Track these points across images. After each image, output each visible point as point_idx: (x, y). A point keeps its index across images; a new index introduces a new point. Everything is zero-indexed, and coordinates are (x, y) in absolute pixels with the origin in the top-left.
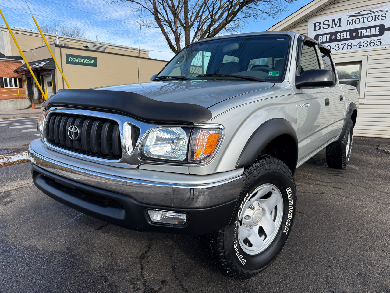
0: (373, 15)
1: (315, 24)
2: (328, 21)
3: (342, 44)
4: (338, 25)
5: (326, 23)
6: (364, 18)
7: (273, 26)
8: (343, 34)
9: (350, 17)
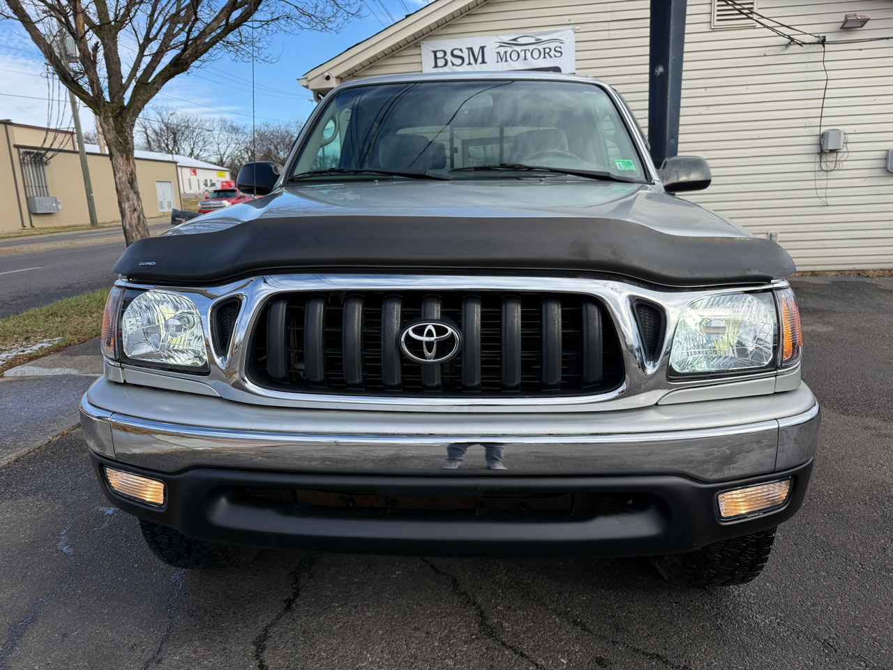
0: (541, 47)
1: (435, 52)
2: (461, 50)
4: (480, 60)
5: (456, 53)
6: (525, 50)
9: (501, 46)
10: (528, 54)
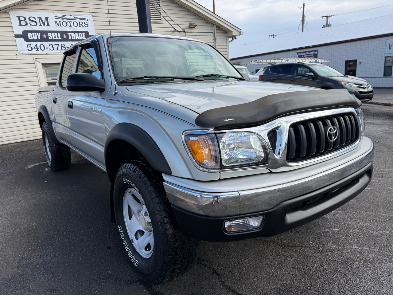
0: (78, 21)
1: (19, 18)
3: (55, 45)
4: (46, 24)
5: (32, 19)
6: (70, 22)
8: (55, 35)
9: (57, 18)
10: (72, 24)
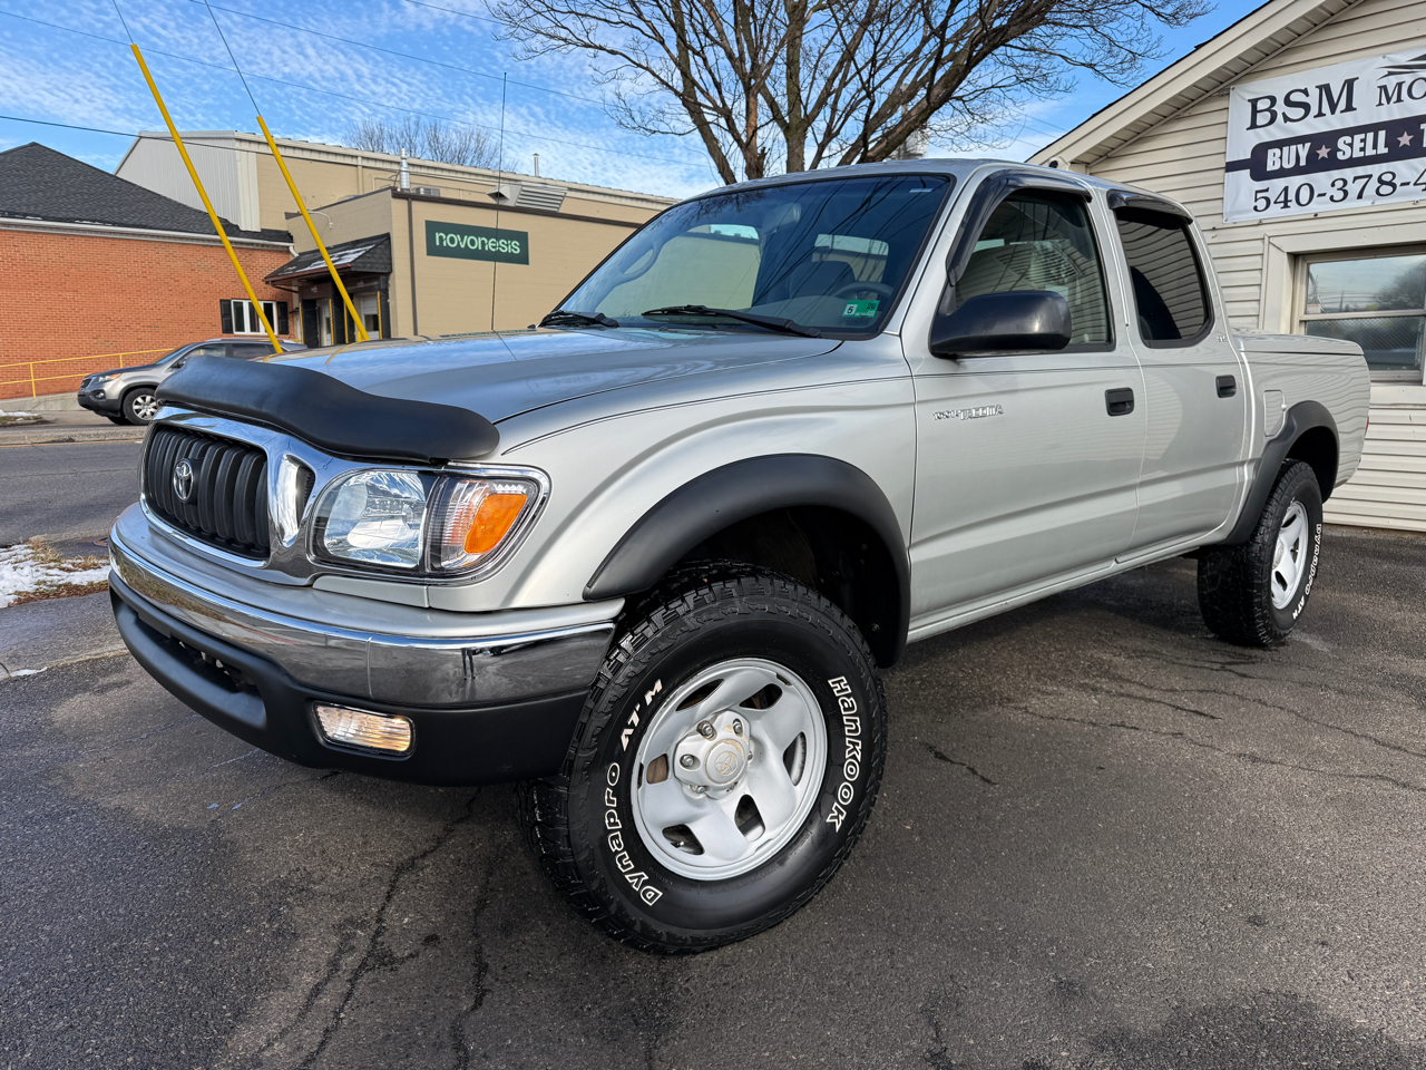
1: (1254, 102)
2: (1305, 92)
3: (1356, 178)
4: (1342, 105)
5: (1295, 97)
7: (1094, 115)
8: (1364, 141)
9: (1390, 74)
